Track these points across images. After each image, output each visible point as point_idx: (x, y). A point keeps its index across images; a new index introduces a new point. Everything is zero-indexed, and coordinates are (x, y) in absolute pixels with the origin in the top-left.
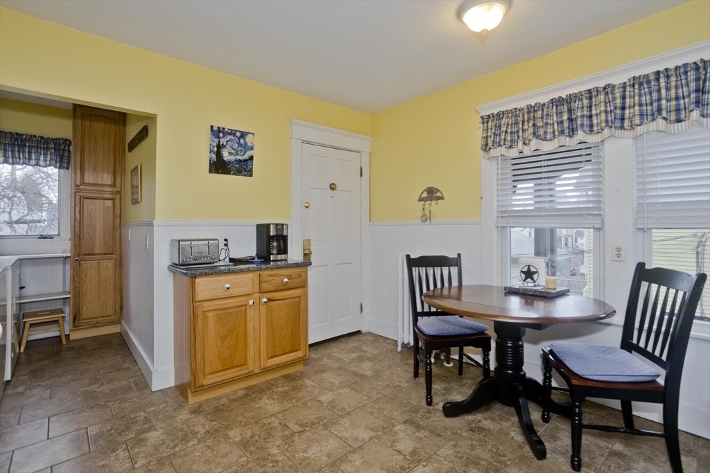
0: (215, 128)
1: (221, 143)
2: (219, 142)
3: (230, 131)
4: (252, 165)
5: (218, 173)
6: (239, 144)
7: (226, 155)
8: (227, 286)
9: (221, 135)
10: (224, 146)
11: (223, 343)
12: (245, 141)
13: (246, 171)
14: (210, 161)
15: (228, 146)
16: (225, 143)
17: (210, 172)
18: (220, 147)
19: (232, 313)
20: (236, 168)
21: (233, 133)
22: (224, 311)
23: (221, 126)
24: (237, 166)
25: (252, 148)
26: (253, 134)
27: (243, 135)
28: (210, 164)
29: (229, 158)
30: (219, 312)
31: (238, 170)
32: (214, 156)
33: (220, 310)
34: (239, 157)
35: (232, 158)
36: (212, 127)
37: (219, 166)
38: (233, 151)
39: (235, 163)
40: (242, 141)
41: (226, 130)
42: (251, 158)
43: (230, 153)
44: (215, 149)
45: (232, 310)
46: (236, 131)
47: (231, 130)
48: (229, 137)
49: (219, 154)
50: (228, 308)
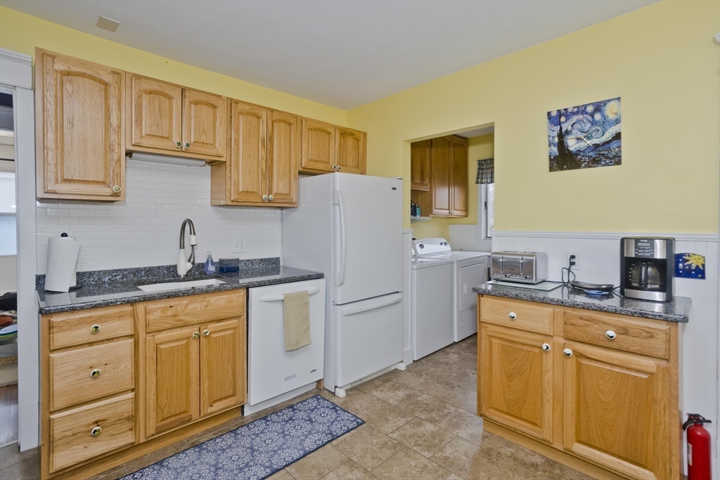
0: (554, 114)
1: (564, 130)
2: (561, 129)
3: (575, 110)
4: (619, 147)
5: (562, 169)
6: (593, 123)
7: (572, 144)
8: (513, 314)
9: (563, 119)
10: (568, 132)
11: (509, 381)
12: (603, 115)
13: (608, 158)
14: (550, 156)
15: (574, 131)
16: (570, 128)
17: (551, 169)
18: (561, 136)
19: (521, 350)
20: (589, 157)
21: (581, 110)
22: (510, 344)
23: (562, 108)
24: (591, 154)
25: (617, 121)
26: (619, 99)
27: (598, 107)
28: (550, 160)
29: (577, 146)
30: (505, 343)
31: (595, 159)
32: (555, 150)
33: (506, 340)
34: (595, 141)
35: (582, 145)
36: (549, 114)
37: (564, 159)
38: (582, 136)
39: (588, 151)
40: (598, 117)
41: (570, 110)
42: (618, 136)
43: (578, 139)
44: (556, 140)
45: (520, 347)
46: (585, 106)
47: (578, 107)
48: (575, 118)
49: (562, 145)
50: (516, 342)
